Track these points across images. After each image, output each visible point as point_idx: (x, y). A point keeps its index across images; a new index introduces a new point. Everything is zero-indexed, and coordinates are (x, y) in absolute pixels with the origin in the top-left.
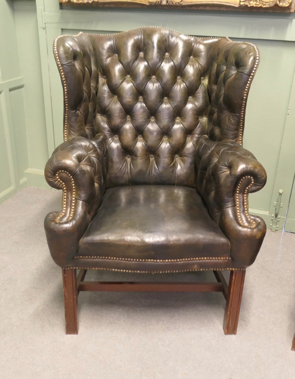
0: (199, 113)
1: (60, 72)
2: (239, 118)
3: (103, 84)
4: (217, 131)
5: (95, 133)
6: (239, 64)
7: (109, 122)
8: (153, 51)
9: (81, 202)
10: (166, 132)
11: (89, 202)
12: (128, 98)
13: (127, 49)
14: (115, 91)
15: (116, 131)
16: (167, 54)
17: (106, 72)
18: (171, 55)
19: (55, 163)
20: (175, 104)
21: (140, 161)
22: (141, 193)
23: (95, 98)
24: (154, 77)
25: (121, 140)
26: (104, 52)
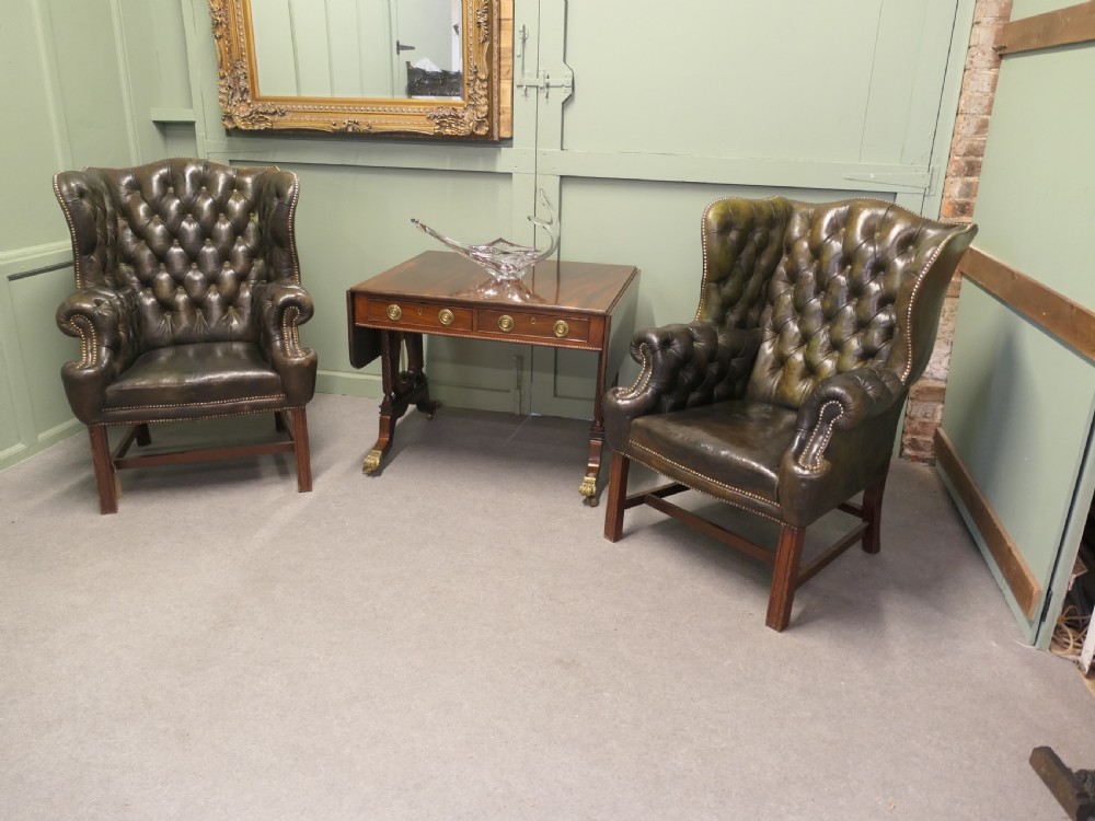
0: (252, 255)
1: (65, 212)
2: (291, 253)
3: (125, 228)
4: (272, 272)
5: (119, 285)
6: (280, 194)
7: (137, 273)
8: (185, 185)
9: (104, 349)
10: (213, 280)
11: (115, 348)
12: (159, 243)
13: (151, 184)
14: (141, 234)
15: (148, 283)
16: (204, 188)
17: (127, 213)
18: (208, 189)
19: (68, 307)
20: (220, 246)
21: (184, 317)
22: (190, 351)
23: (117, 244)
24: (190, 215)
25: (155, 294)
26: (123, 190)
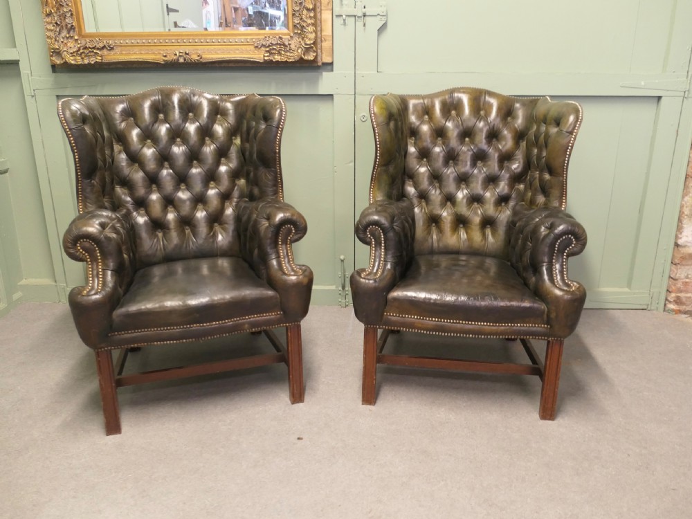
0: (235, 175)
1: (69, 138)
2: (276, 173)
3: (120, 152)
4: (256, 191)
5: (116, 206)
6: (267, 118)
7: (132, 195)
8: (174, 111)
9: (109, 273)
10: (200, 200)
11: (119, 271)
12: (151, 166)
13: (143, 111)
14: (135, 158)
15: (141, 204)
16: (190, 114)
17: (122, 138)
18: (195, 115)
19: (75, 232)
20: (207, 167)
21: (174, 236)
22: (179, 268)
23: (112, 166)
24: (178, 140)
25: (148, 213)
26: (117, 116)
